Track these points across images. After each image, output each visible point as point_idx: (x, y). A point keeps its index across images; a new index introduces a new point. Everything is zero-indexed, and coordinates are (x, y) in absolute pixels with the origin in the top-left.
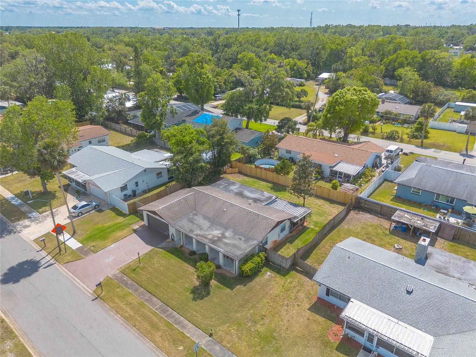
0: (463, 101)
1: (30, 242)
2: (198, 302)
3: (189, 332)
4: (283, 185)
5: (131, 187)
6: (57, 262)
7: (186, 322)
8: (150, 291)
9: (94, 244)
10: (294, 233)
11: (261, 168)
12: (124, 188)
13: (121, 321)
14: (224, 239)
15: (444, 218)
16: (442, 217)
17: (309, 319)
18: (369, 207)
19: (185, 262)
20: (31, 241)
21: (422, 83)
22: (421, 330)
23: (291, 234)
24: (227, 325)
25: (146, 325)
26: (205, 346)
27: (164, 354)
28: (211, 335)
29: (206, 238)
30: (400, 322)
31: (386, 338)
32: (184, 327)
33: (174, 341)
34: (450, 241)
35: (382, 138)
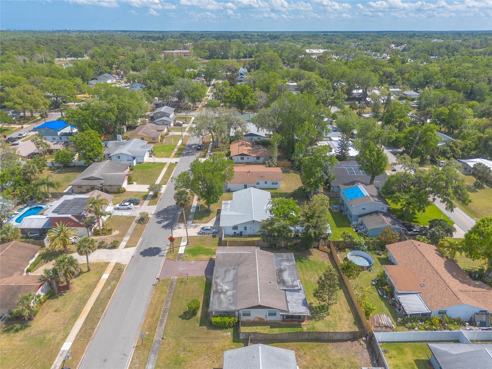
2: (180, 319)
3: (159, 329)
5: (240, 229)
7: (164, 324)
8: (174, 297)
9: (187, 255)
10: (285, 323)
12: (235, 228)
14: (223, 295)
23: (282, 323)
24: (174, 340)
25: (151, 313)
26: (155, 340)
28: (163, 338)
29: (216, 287)
32: (161, 325)
33: (150, 328)
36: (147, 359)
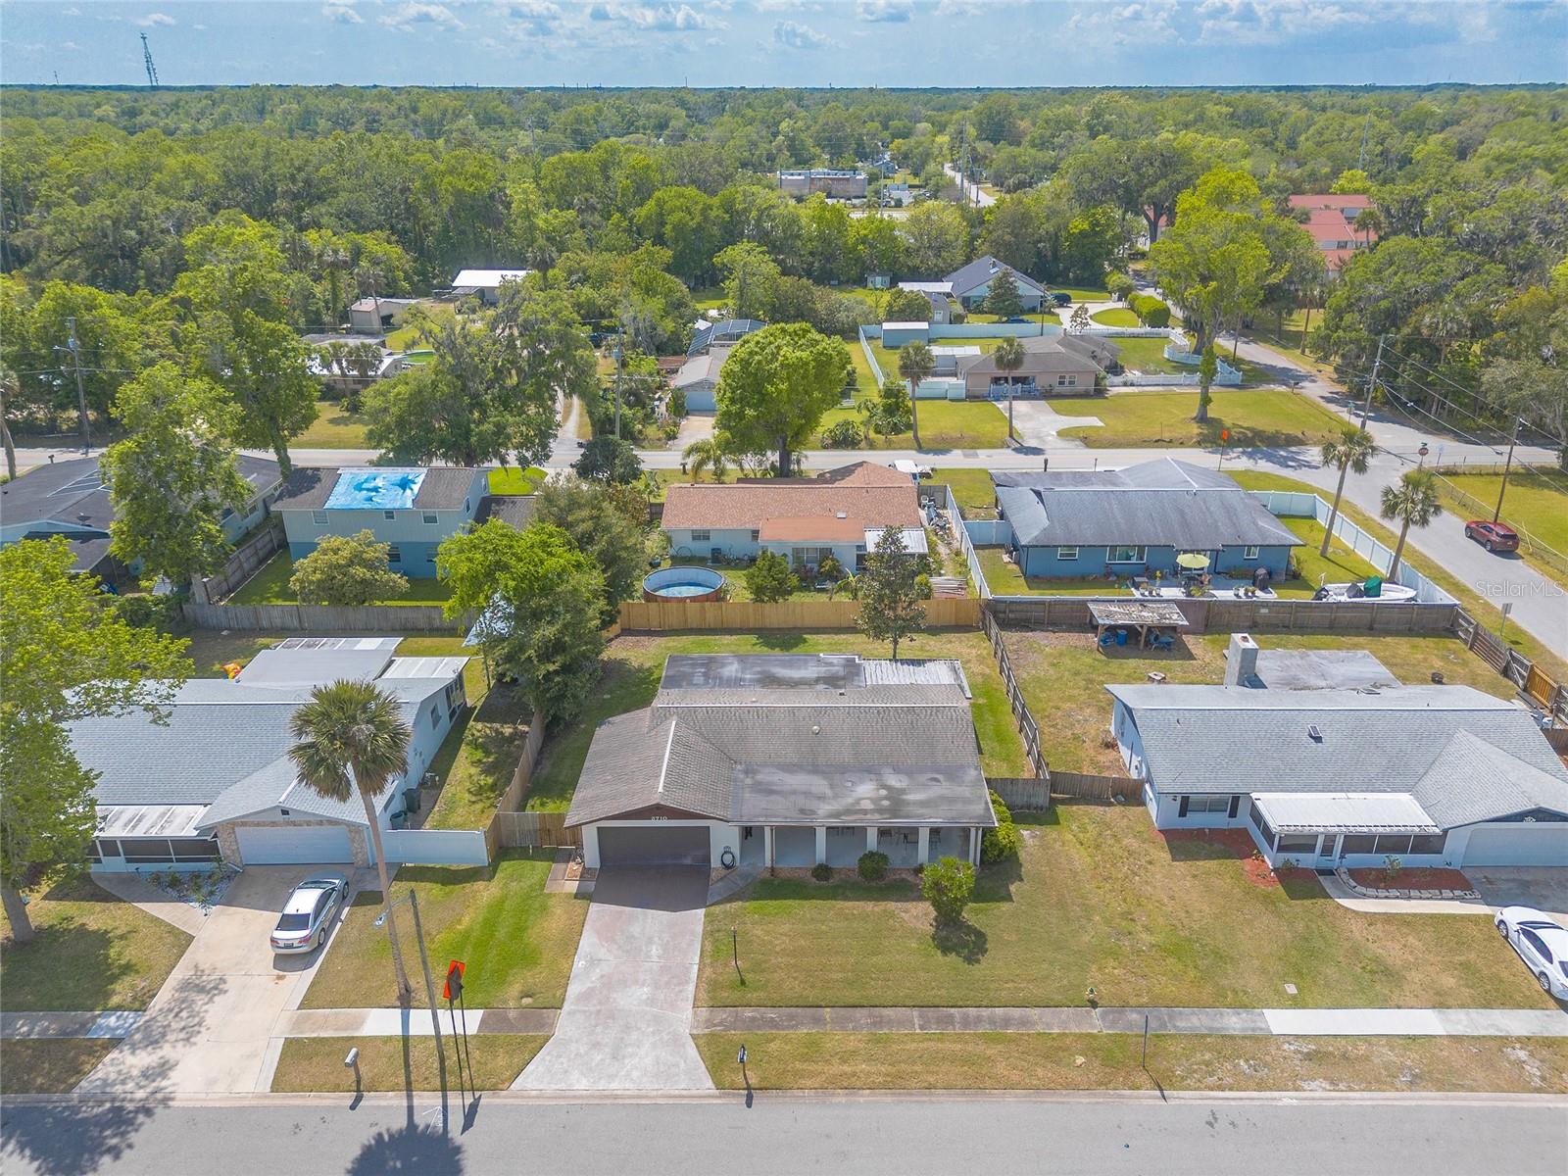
0: (890, 318)
1: (266, 1102)
2: (985, 960)
3: (1048, 1026)
4: (779, 629)
6: (477, 1094)
7: (1016, 1012)
8: (851, 1001)
9: (515, 989)
11: (666, 600)
13: (889, 1099)
14: (905, 797)
15: (1151, 593)
16: (1147, 593)
17: (1195, 876)
18: (1018, 615)
19: (834, 898)
20: (266, 1097)
21: (787, 283)
22: (1385, 791)
24: (1094, 969)
25: (953, 1069)
26: (1109, 1028)
27: (1064, 1092)
28: (1094, 1004)
29: (865, 812)
30: (1350, 795)
31: (1366, 829)
32: (1024, 1022)
33: (1048, 1057)
34: (1203, 634)
35: (825, 448)
36: (1203, 1036)
